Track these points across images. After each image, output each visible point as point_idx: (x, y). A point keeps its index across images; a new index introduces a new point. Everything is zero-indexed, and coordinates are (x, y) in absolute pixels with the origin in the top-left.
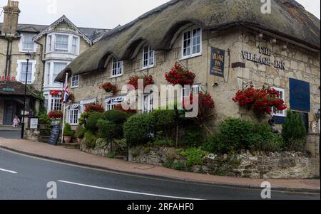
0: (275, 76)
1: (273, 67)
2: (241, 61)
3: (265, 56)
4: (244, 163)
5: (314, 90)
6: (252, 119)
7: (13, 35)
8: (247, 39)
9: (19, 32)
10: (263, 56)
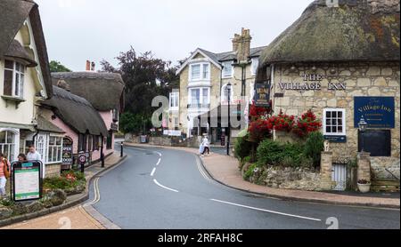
0: (330, 98)
1: (326, 90)
2: (279, 92)
3: (313, 82)
4: (270, 175)
5: (397, 104)
6: (294, 140)
7: (245, 61)
8: (287, 71)
9: (250, 58)
10: (310, 82)
